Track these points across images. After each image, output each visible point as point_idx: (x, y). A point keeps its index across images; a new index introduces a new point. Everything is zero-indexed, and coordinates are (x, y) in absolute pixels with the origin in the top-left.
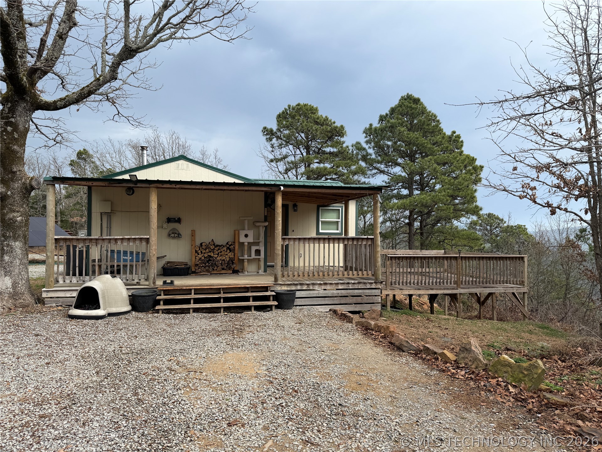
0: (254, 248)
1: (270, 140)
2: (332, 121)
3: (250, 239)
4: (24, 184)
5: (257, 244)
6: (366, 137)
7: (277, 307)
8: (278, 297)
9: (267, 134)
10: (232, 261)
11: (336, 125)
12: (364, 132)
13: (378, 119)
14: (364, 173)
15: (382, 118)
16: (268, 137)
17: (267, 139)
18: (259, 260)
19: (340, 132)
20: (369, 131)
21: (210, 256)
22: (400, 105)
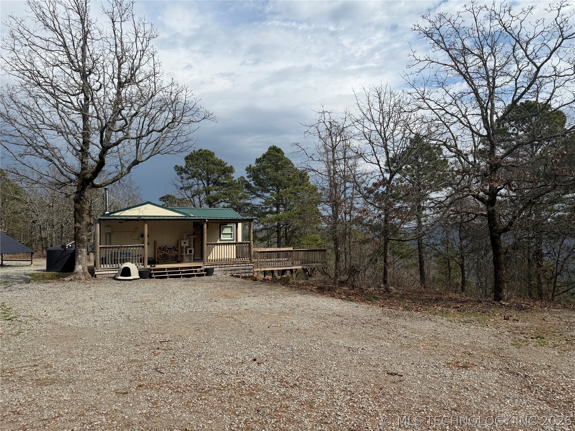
0: (188, 249)
1: (181, 174)
2: (225, 163)
3: (187, 245)
4: (87, 222)
5: (189, 247)
6: (248, 173)
7: (207, 275)
8: (206, 270)
9: (178, 170)
10: (177, 256)
11: (227, 165)
12: (246, 170)
13: (255, 161)
14: (246, 198)
15: (258, 161)
16: (179, 172)
17: (178, 173)
18: (191, 255)
19: (231, 170)
20: (249, 169)
21: (165, 254)
22: (268, 154)
